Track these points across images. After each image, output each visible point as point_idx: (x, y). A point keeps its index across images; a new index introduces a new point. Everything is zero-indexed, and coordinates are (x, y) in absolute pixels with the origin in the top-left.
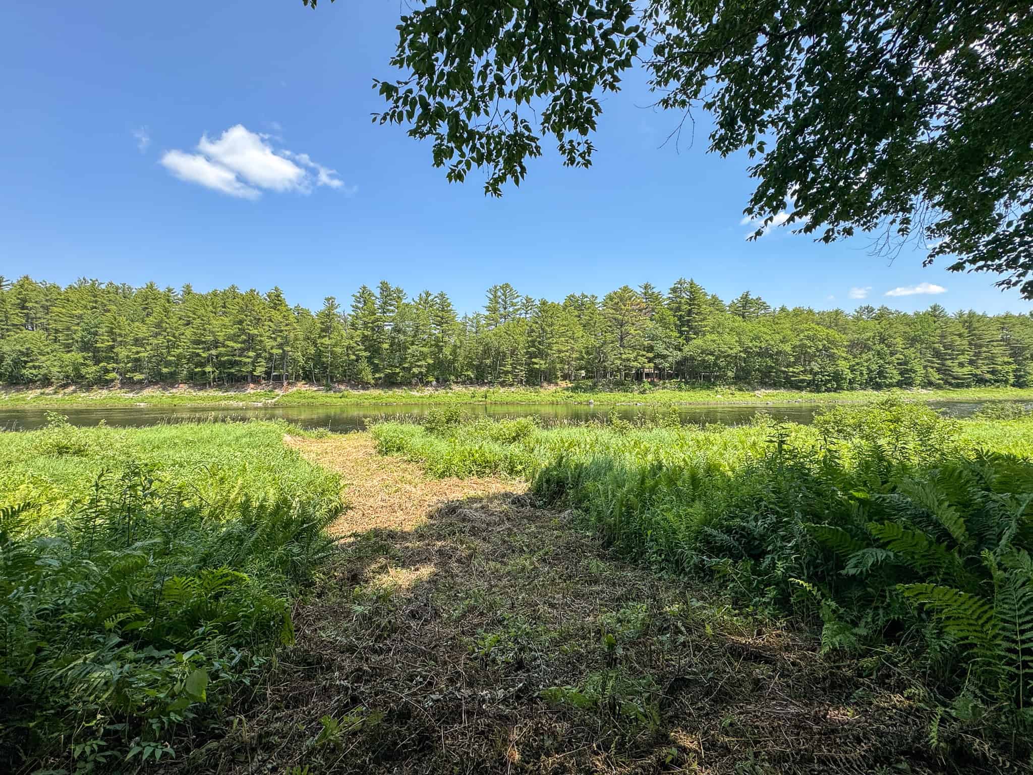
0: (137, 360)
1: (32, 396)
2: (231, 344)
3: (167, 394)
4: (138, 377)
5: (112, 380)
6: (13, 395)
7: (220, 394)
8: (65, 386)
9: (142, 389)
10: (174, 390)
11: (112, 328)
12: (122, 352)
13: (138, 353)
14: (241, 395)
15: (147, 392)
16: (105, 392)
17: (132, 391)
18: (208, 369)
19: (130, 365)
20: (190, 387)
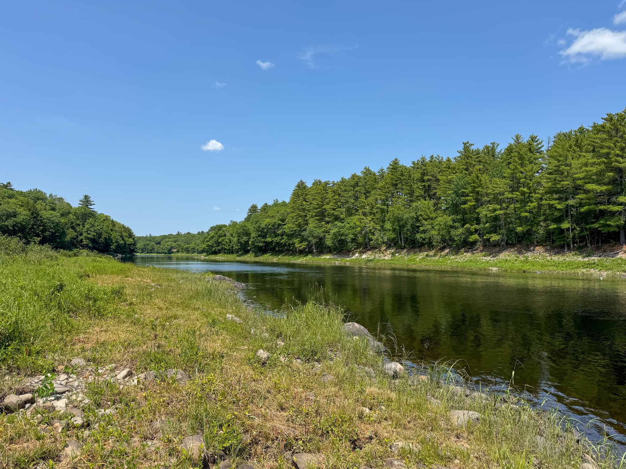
0: (496, 218)
1: (421, 257)
2: (590, 187)
3: (521, 258)
4: (495, 237)
5: (474, 243)
6: (412, 256)
7: (580, 259)
8: (442, 249)
9: (500, 252)
10: (529, 254)
11: (475, 187)
12: (484, 212)
13: (495, 210)
14: (607, 261)
15: (504, 255)
16: (469, 254)
17: (490, 255)
18: (565, 225)
19: (487, 225)
20: (546, 250)
